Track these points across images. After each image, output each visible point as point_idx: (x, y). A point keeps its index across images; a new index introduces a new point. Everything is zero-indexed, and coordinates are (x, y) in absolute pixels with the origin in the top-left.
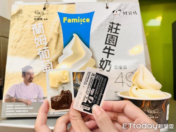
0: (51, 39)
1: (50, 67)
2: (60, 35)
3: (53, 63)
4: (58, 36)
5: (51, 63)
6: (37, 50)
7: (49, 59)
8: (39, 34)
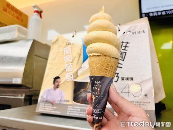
0: (75, 58)
1: (71, 77)
2: (81, 54)
3: (74, 75)
4: (80, 55)
5: (73, 75)
6: (65, 65)
7: (72, 72)
8: (68, 54)
